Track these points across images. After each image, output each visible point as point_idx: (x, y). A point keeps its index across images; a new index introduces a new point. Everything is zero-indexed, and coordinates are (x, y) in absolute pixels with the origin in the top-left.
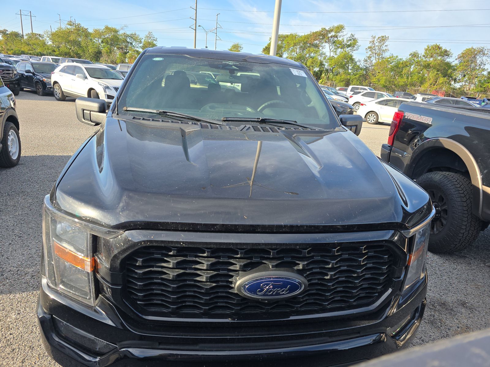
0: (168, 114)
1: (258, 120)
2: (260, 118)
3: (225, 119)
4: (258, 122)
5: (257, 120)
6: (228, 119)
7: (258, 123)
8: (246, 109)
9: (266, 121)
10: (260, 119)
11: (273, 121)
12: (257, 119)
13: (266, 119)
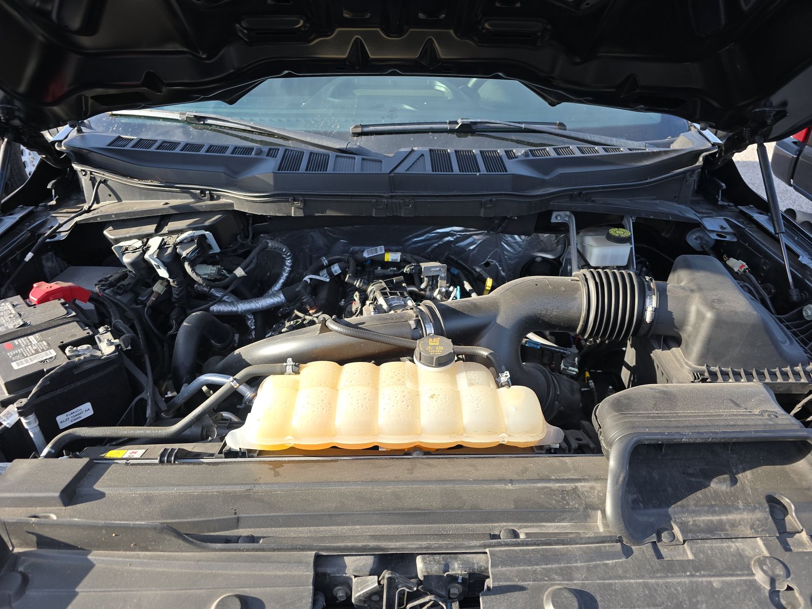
0: (209, 122)
1: (453, 126)
2: (460, 121)
3: (359, 130)
4: (451, 131)
5: (448, 127)
6: (366, 129)
7: (454, 136)
8: (431, 87)
9: (474, 127)
10: (457, 123)
11: (495, 128)
12: (450, 123)
13: (476, 123)
